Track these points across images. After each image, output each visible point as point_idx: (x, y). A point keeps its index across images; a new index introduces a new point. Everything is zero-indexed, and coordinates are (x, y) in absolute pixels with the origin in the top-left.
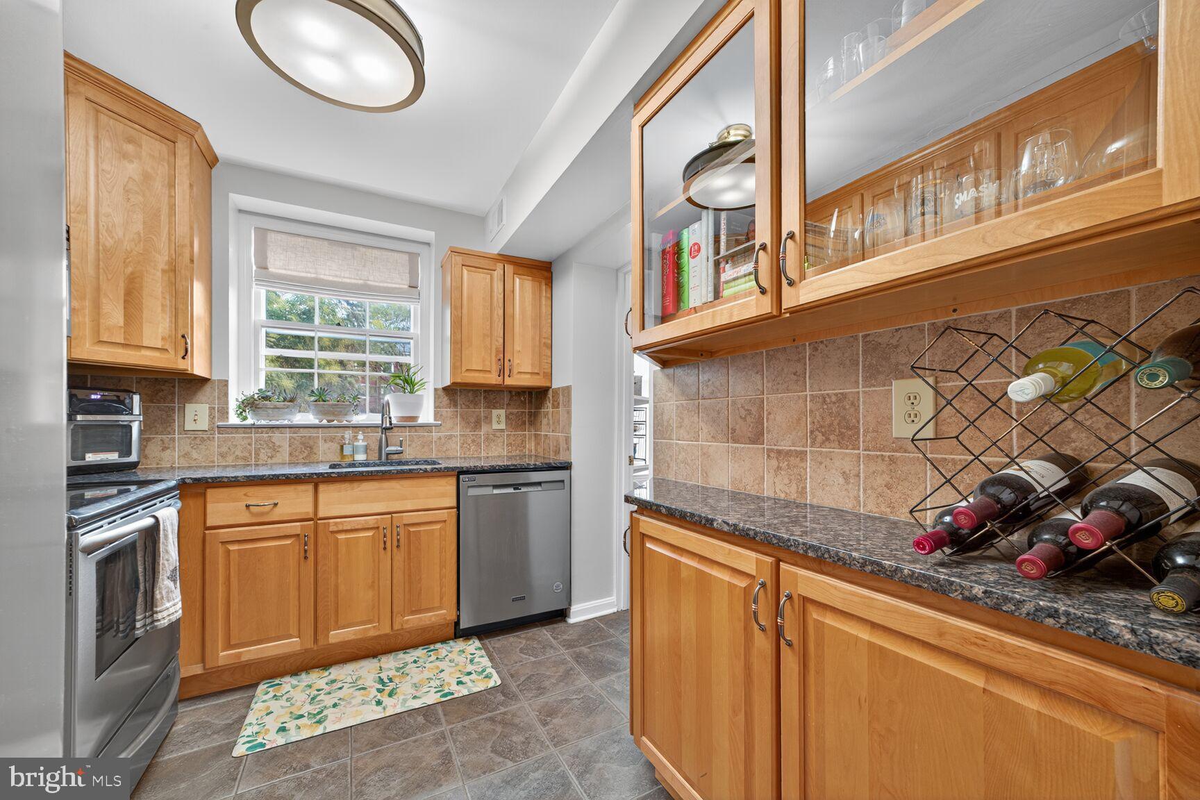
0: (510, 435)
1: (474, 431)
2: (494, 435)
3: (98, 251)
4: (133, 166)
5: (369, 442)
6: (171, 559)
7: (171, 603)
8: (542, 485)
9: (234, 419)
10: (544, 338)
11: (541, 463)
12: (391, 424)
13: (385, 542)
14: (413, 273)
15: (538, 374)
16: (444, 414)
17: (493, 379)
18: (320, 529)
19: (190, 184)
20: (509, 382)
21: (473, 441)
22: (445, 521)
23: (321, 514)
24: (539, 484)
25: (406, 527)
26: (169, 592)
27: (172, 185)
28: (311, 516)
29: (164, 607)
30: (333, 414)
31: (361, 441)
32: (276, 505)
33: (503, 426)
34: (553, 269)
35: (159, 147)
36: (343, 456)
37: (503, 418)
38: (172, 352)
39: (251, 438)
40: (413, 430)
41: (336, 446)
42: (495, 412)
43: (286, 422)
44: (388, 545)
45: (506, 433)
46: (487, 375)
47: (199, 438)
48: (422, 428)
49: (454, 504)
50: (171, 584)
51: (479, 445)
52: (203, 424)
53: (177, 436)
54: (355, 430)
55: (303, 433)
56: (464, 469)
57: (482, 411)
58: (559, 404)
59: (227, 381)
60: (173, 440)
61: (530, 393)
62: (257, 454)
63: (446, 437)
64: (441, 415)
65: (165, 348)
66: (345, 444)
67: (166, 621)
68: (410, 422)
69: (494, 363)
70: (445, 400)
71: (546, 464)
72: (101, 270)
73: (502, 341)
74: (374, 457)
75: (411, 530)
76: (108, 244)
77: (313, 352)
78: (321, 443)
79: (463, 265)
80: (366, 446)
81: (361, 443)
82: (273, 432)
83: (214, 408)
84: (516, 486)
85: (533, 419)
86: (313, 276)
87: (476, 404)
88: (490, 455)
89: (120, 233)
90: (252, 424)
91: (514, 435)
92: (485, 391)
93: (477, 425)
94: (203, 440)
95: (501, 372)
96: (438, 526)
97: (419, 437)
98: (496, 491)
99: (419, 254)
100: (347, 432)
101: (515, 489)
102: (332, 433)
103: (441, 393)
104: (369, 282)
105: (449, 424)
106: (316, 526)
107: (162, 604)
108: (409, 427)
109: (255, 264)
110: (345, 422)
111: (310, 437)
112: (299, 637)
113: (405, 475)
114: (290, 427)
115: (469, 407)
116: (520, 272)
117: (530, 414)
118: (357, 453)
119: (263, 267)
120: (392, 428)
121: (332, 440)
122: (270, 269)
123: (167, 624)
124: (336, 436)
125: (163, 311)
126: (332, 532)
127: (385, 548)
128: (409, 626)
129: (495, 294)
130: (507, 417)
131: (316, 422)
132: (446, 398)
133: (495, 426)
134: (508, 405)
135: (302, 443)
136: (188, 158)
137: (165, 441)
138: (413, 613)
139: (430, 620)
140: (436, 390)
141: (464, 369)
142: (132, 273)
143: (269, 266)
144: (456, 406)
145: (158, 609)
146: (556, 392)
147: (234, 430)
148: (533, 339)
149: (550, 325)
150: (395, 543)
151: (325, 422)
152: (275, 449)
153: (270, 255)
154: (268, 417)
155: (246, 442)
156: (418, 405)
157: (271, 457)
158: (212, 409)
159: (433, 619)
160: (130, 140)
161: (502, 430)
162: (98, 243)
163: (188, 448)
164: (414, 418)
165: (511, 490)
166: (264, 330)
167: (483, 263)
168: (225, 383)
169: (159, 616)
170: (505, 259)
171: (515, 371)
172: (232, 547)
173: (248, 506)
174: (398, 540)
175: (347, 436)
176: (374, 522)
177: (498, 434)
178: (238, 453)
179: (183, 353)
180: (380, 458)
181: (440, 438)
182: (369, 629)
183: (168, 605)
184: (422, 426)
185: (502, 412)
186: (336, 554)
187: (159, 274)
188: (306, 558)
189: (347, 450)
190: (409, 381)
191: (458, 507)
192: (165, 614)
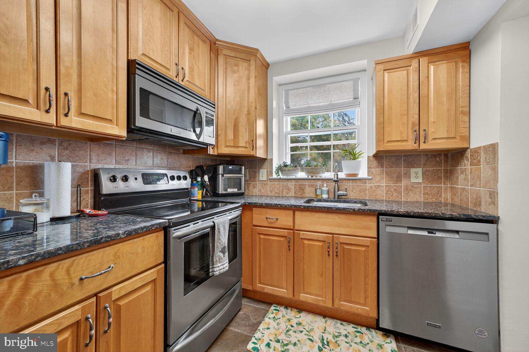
0: (427, 186)
1: (396, 183)
2: (412, 186)
3: (226, 111)
4: (237, 75)
5: (330, 188)
6: (222, 243)
7: (221, 264)
8: (460, 233)
9: (275, 176)
10: (462, 107)
11: (459, 214)
12: (337, 178)
13: (329, 252)
14: (356, 91)
15: (454, 138)
16: (374, 172)
17: (410, 145)
18: (296, 235)
19: (255, 76)
20: (423, 146)
21: (395, 190)
22: (368, 246)
23: (296, 228)
24: (457, 232)
25: (342, 245)
26: (220, 258)
27: (249, 79)
28: (292, 228)
29: (217, 266)
30: (313, 173)
31: (325, 187)
32: (277, 219)
33: (420, 180)
34: (471, 47)
35: (245, 65)
36: (317, 195)
37: (420, 174)
38: (249, 148)
39: (280, 184)
40: (354, 181)
41: (314, 190)
42: (413, 170)
43: (294, 177)
44: (331, 253)
45: (422, 186)
46: (404, 143)
47: (264, 183)
48: (359, 181)
49: (376, 236)
50: (222, 255)
51: (400, 193)
52: (265, 178)
53: (257, 183)
54: (323, 181)
55: (300, 182)
56: (383, 212)
57: (403, 170)
58: (479, 161)
59: (272, 159)
60: (256, 184)
61: (446, 155)
62: (282, 192)
63: (375, 186)
64: (372, 173)
65: (246, 146)
66: (317, 189)
67: (218, 272)
68: (353, 178)
69: (410, 133)
70: (375, 163)
71: (464, 215)
72: (227, 118)
73: (417, 116)
74: (332, 196)
75: (345, 247)
76: (229, 108)
77: (307, 143)
78: (307, 187)
79: (384, 70)
80: (328, 190)
81: (325, 189)
82: (288, 182)
83: (268, 171)
84: (431, 231)
85: (449, 174)
86: (307, 105)
87: (398, 165)
88: (409, 200)
89: (233, 103)
90: (280, 178)
91: (430, 187)
92: (404, 156)
93: (399, 179)
94: (265, 184)
95: (417, 139)
96: (363, 249)
97: (358, 186)
98: (411, 232)
99: (359, 78)
100: (318, 182)
101: (429, 232)
102: (312, 183)
103: (372, 159)
104: (332, 102)
105: (378, 178)
106: (294, 233)
107: (217, 264)
108: (352, 180)
109: (285, 107)
110: (318, 177)
111: (303, 184)
112: (287, 290)
113: (342, 211)
114: (295, 179)
115: (392, 167)
116: (434, 60)
117: (446, 172)
118: (323, 194)
119: (288, 107)
120: (338, 181)
121: (312, 186)
122: (291, 108)
123: (218, 274)
124: (314, 184)
125: (246, 131)
126: (302, 239)
127: (329, 255)
128: (344, 309)
129: (411, 84)
130: (423, 173)
131: (306, 177)
132: (375, 162)
133: (413, 180)
134: (424, 165)
135: (299, 187)
136: (254, 65)
137: (254, 185)
138: (346, 301)
139: (358, 310)
140: (369, 157)
141: (385, 141)
142: (236, 118)
143: (290, 106)
144: (382, 167)
145: (215, 266)
146: (477, 151)
147: (275, 181)
148: (449, 110)
149: (468, 95)
150: (335, 254)
151: (310, 177)
152: (289, 189)
153: (290, 101)
154: (287, 175)
155: (279, 186)
156: (358, 167)
157: (288, 194)
158: (267, 171)
159: (359, 310)
160: (236, 65)
161: (420, 183)
162: (226, 108)
163: (260, 188)
164: (356, 175)
165: (425, 233)
166: (289, 136)
167: (400, 63)
168: (272, 160)
169: (215, 269)
170: (419, 54)
171: (430, 137)
172: (262, 237)
173: (267, 218)
174: (337, 252)
175: (319, 185)
176: (323, 237)
177: (416, 186)
178: (276, 191)
179: (252, 148)
180: (334, 198)
181: (371, 187)
182: (320, 300)
183: (219, 265)
184: (360, 180)
185: (420, 170)
186: (304, 251)
187: (244, 116)
188: (289, 249)
189: (319, 192)
190: (352, 153)
191: (378, 238)
192: (218, 269)
